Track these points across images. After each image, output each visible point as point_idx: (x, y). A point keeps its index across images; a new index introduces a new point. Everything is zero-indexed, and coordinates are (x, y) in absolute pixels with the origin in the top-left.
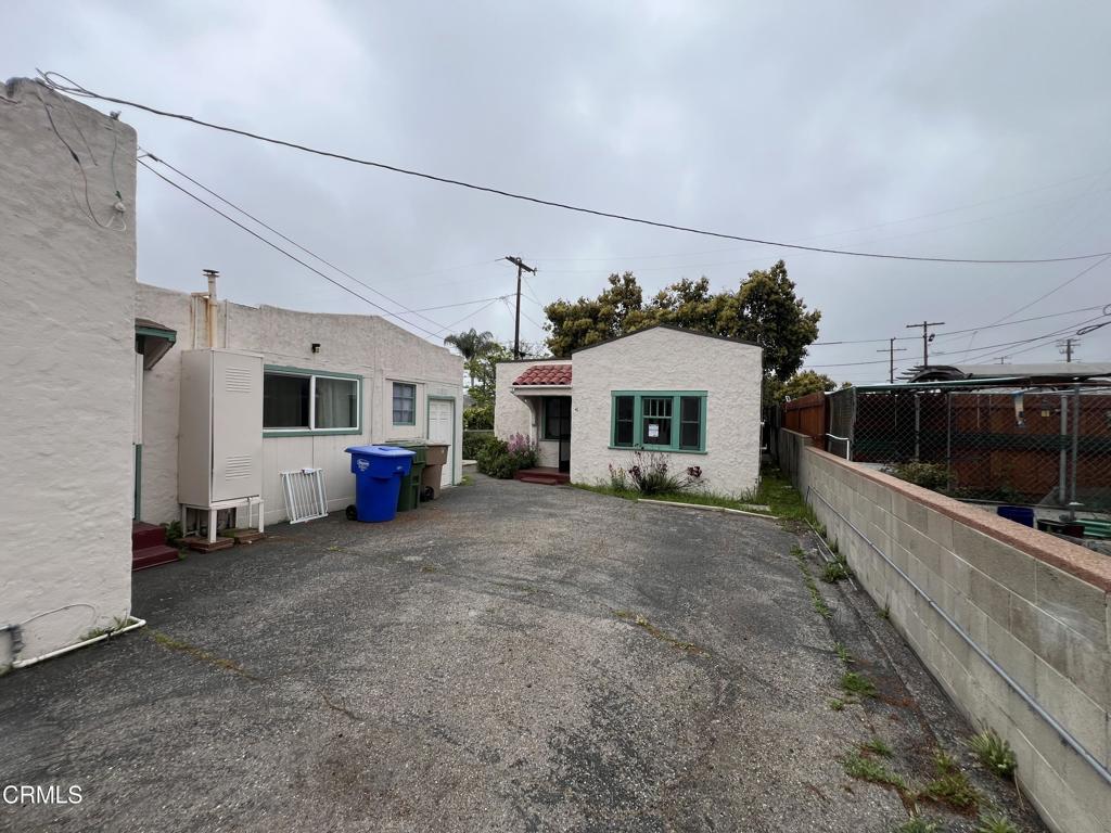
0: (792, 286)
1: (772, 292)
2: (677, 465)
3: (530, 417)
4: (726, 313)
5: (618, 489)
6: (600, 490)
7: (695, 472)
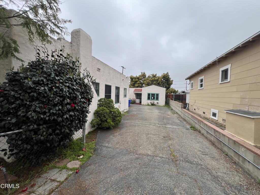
0: (169, 76)
1: (166, 77)
2: (156, 102)
3: (135, 96)
4: (160, 80)
5: (148, 105)
6: (146, 105)
7: (158, 103)
